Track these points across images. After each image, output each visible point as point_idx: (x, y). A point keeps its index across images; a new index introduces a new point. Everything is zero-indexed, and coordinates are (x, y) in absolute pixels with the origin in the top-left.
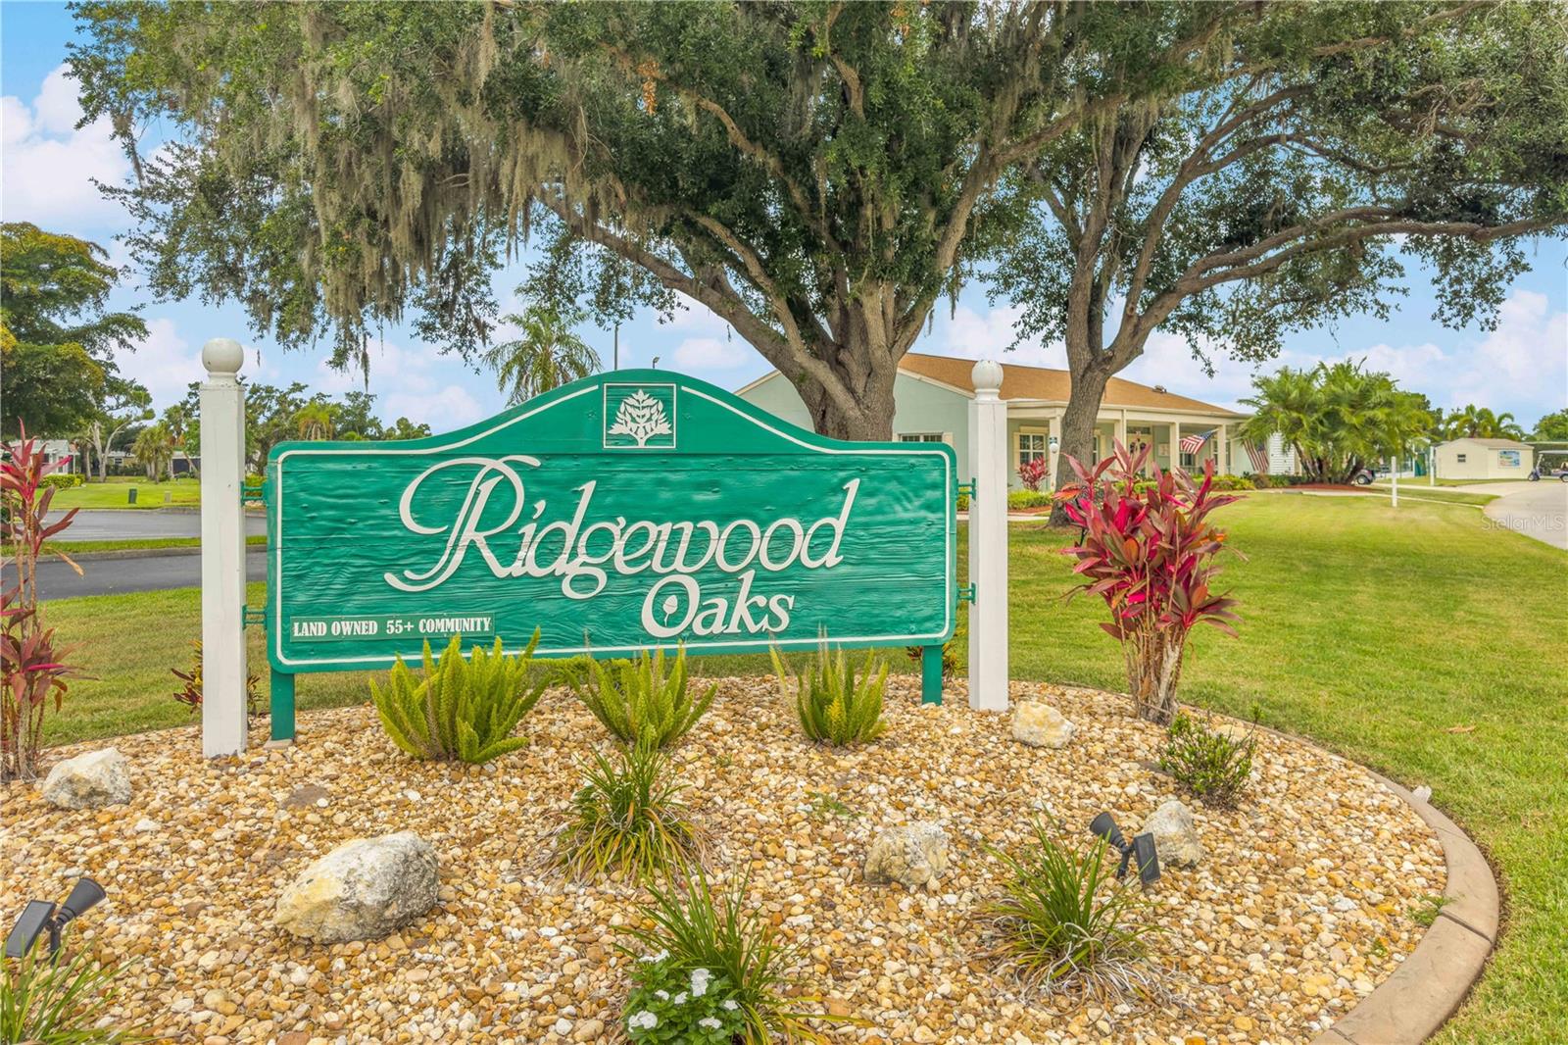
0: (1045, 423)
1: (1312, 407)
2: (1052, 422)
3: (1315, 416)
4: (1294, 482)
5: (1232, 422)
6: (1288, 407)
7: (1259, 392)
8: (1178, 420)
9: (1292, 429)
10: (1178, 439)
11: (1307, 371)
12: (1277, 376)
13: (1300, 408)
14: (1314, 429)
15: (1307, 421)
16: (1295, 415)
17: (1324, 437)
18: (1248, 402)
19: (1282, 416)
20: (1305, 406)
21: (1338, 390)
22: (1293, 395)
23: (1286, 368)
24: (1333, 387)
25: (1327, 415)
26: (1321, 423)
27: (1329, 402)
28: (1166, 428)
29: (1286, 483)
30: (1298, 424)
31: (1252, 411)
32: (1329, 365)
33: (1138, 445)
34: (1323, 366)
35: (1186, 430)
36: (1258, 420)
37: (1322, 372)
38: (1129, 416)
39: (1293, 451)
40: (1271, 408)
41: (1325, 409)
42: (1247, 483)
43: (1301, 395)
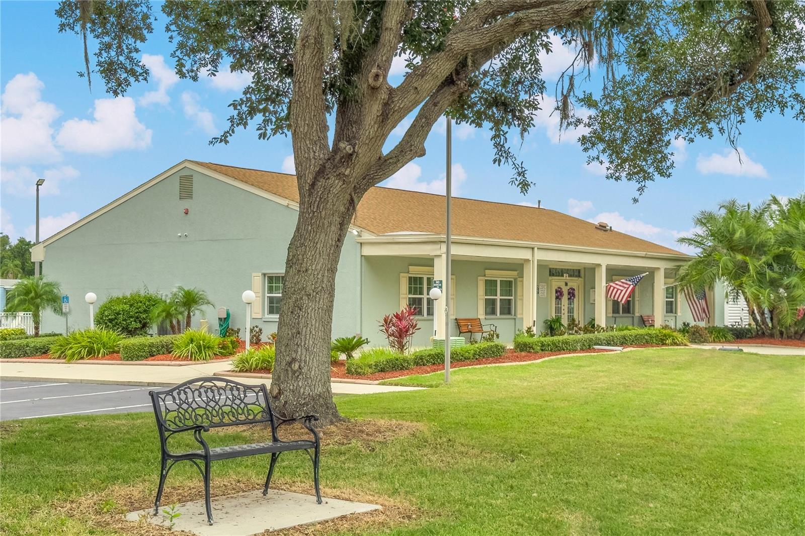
0: (428, 262)
1: (761, 249)
2: (436, 261)
3: (764, 259)
4: (740, 335)
5: (670, 265)
6: (732, 247)
7: (701, 231)
8: (605, 262)
9: (738, 274)
10: (604, 284)
11: (756, 204)
12: (723, 212)
13: (745, 251)
14: (761, 274)
15: (754, 265)
16: (740, 257)
17: (774, 284)
18: (690, 241)
19: (725, 258)
20: (753, 248)
21: (792, 230)
22: (737, 235)
23: (734, 203)
24: (785, 226)
25: (778, 258)
26: (770, 266)
27: (781, 243)
28: (592, 270)
29: (730, 336)
30: (743, 269)
31: (693, 251)
32: (784, 201)
33: (565, 290)
34: (775, 201)
35: (614, 273)
36: (700, 262)
37: (774, 207)
38: (540, 256)
39: (742, 298)
40: (714, 249)
41: (776, 251)
42: (680, 337)
43: (748, 234)
